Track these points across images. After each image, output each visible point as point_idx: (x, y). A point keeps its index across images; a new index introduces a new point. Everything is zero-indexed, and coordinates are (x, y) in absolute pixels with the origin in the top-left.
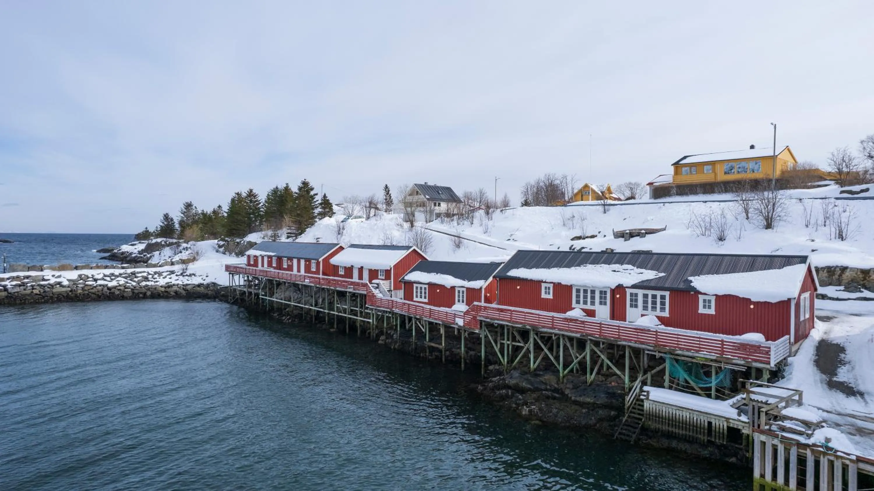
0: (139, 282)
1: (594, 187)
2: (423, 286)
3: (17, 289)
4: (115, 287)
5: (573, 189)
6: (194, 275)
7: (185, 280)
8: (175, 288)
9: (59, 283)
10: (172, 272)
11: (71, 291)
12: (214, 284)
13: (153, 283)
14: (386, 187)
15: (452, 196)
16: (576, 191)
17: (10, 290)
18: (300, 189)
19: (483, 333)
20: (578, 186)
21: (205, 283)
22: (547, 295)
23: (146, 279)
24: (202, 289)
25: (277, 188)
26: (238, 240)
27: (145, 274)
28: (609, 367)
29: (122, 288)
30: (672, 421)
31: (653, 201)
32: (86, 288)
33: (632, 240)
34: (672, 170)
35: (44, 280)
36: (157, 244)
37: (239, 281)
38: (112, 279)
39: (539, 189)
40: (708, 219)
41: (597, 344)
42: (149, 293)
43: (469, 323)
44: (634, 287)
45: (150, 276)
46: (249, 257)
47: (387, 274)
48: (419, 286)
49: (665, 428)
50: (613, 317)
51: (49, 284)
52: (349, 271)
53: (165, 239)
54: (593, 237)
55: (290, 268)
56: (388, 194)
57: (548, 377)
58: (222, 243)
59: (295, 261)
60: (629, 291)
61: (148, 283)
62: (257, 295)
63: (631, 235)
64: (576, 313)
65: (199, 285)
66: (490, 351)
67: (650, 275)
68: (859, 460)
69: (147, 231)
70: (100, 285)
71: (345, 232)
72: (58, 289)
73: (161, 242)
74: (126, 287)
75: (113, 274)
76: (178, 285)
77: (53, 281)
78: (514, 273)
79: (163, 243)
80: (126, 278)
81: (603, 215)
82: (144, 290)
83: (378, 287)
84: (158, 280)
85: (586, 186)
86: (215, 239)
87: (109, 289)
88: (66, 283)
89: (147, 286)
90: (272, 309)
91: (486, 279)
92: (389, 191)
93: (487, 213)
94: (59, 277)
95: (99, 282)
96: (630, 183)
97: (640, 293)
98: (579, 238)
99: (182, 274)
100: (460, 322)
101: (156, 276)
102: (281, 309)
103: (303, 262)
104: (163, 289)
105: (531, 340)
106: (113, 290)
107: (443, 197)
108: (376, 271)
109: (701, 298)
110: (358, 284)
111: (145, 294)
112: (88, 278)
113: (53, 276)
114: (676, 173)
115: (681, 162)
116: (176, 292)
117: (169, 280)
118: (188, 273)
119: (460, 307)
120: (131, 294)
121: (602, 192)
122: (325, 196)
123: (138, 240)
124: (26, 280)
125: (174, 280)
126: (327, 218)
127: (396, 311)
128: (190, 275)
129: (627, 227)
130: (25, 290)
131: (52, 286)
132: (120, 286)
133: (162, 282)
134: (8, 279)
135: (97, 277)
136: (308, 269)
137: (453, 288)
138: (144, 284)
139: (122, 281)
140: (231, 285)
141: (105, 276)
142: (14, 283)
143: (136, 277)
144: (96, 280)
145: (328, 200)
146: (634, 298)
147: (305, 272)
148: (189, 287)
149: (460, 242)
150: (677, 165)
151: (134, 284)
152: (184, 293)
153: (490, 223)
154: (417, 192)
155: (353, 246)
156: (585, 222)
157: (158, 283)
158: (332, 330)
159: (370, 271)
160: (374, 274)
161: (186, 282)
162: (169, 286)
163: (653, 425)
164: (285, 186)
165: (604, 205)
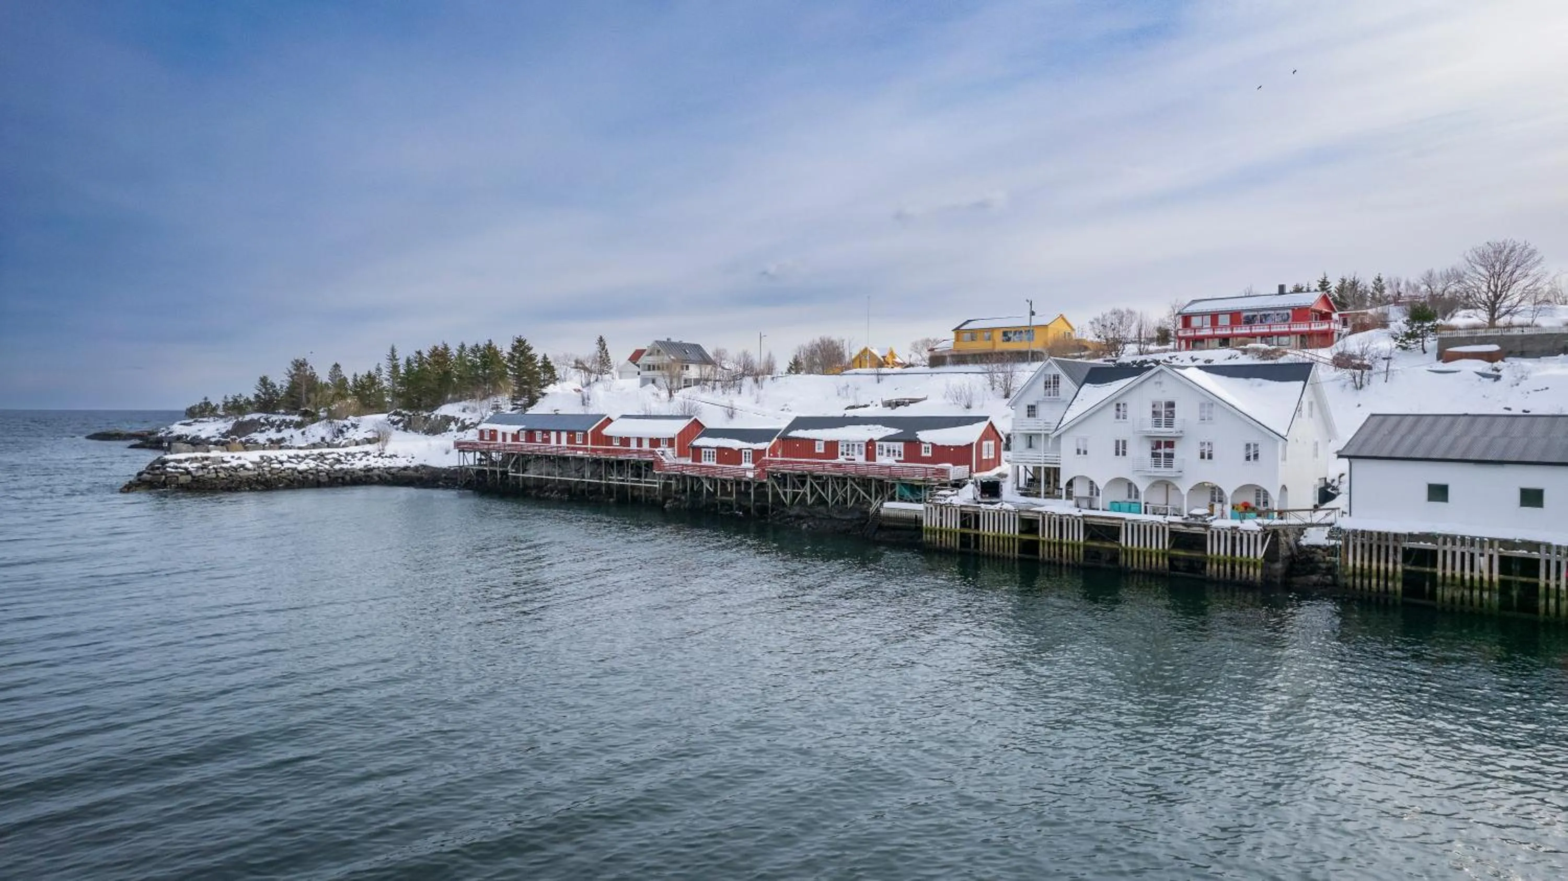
0: (331, 465)
1: (875, 352)
2: (711, 450)
3: (200, 473)
4: (306, 471)
5: (850, 354)
6: (395, 456)
7: (388, 463)
8: (376, 471)
9: (243, 466)
10: (367, 453)
11: (259, 475)
12: (424, 467)
13: (348, 466)
14: (601, 339)
15: (701, 355)
16: (853, 357)
17: (194, 473)
18: (514, 349)
19: (770, 482)
20: (856, 352)
21: (412, 465)
22: (820, 449)
23: (338, 461)
24: (410, 472)
25: (477, 346)
26: (425, 414)
27: (336, 456)
28: (864, 498)
29: (314, 472)
30: (897, 519)
31: (928, 369)
32: (274, 472)
33: (898, 408)
34: (952, 335)
35: (223, 462)
36: (252, 422)
37: (470, 459)
38: (300, 462)
39: (813, 353)
40: (958, 391)
41: (854, 479)
42: (348, 478)
43: (759, 475)
44: (880, 440)
45: (342, 458)
46: (482, 432)
47: (670, 442)
48: (707, 450)
49: (892, 524)
50: (867, 459)
51: (231, 467)
52: (625, 441)
53: (265, 415)
54: (865, 406)
55: (548, 441)
56: (603, 349)
57: (822, 508)
58: (397, 418)
59: (553, 435)
60: (877, 444)
61: (342, 466)
62: (505, 473)
63: (898, 404)
64: (841, 459)
65: (406, 468)
66: (776, 495)
67: (892, 431)
68: (961, 506)
69: (207, 404)
70: (289, 469)
71: (591, 402)
72: (243, 473)
73: (259, 419)
74: (318, 472)
75: (297, 456)
76: (379, 468)
77: (235, 463)
78: (793, 434)
79: (262, 421)
80: (314, 460)
81: (876, 384)
82: (341, 475)
83: (663, 453)
84: (352, 462)
85: (866, 349)
86: (383, 413)
87: (300, 472)
88: (250, 466)
89: (342, 469)
90: (526, 487)
91: (770, 441)
92: (604, 345)
93: (756, 381)
94: (239, 458)
95: (287, 465)
96: (928, 340)
97: (885, 444)
98: (853, 407)
99: (380, 455)
100: (750, 475)
101: (349, 458)
102: (540, 485)
103: (564, 436)
104: (362, 473)
105: (808, 483)
106: (305, 474)
107: (692, 357)
108: (658, 440)
109: (923, 446)
110: (639, 451)
111: (343, 478)
112: (272, 460)
113: (233, 457)
114: (957, 339)
115: (963, 328)
116: (379, 476)
117: (367, 463)
118: (387, 453)
119: (747, 464)
120: (327, 479)
121: (884, 357)
122: (545, 358)
123: (192, 418)
124: (206, 462)
125: (373, 462)
126: (552, 385)
127: (688, 473)
128: (391, 457)
129: (894, 396)
130: (208, 473)
131: (235, 469)
132: (311, 469)
133: (359, 465)
134: (186, 460)
135: (281, 458)
136: (571, 440)
137: (740, 450)
138: (337, 467)
139: (312, 464)
140: (461, 464)
141: (289, 457)
142: (195, 465)
143: (326, 459)
144: (281, 463)
145: (549, 363)
146: (881, 448)
147: (568, 443)
148: (392, 471)
149: (733, 413)
150: (957, 330)
151: (327, 467)
152: (389, 477)
153: (762, 392)
154: (659, 351)
155: (623, 416)
156: (858, 393)
157: (354, 466)
158: (611, 500)
159: (651, 440)
160: (655, 442)
161: (388, 465)
162: (368, 470)
163: (886, 523)
164: (487, 343)
165: (878, 374)
